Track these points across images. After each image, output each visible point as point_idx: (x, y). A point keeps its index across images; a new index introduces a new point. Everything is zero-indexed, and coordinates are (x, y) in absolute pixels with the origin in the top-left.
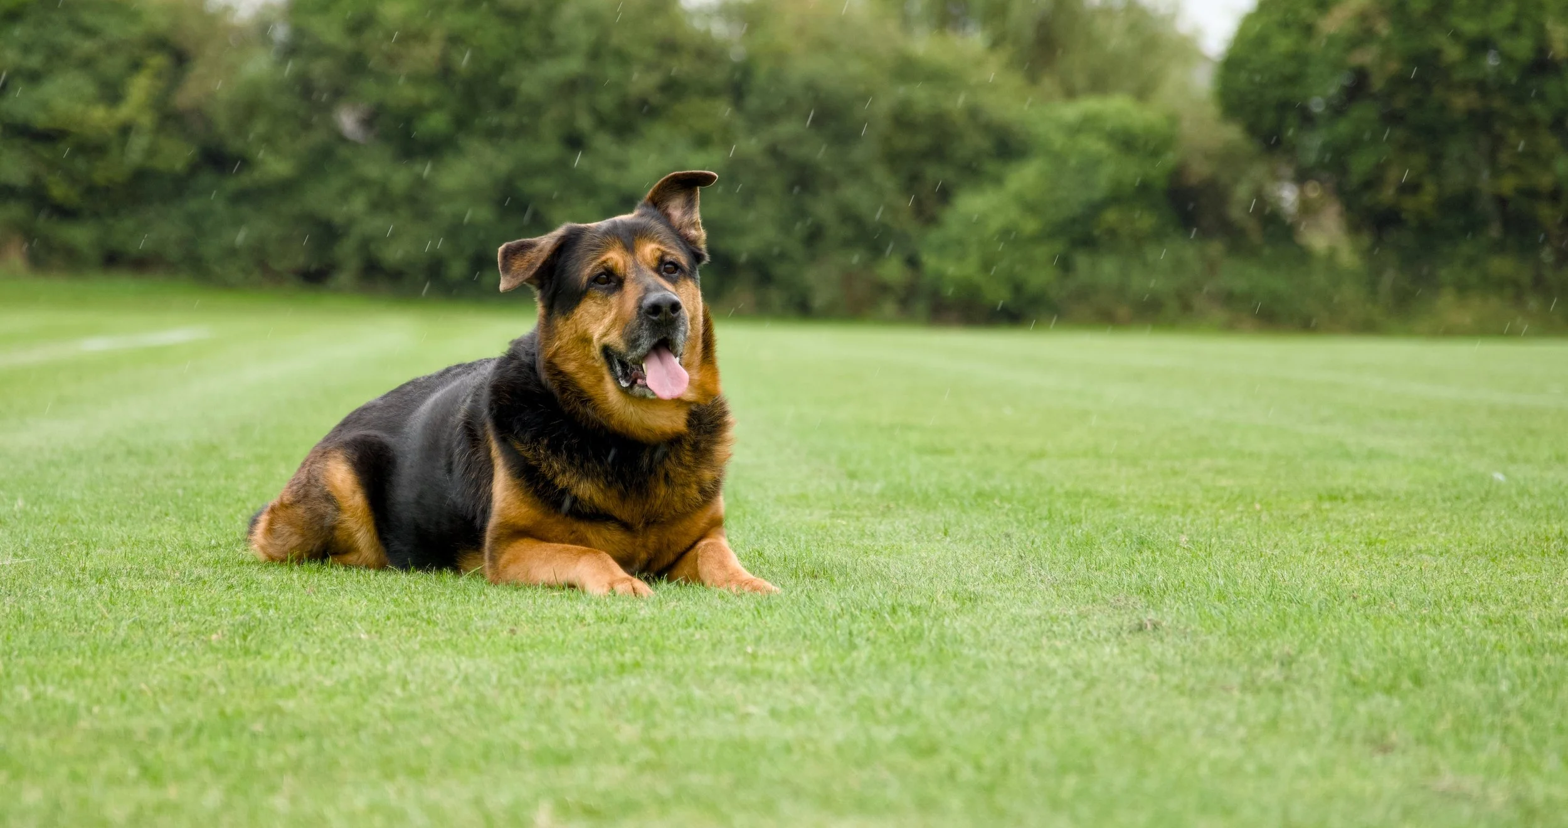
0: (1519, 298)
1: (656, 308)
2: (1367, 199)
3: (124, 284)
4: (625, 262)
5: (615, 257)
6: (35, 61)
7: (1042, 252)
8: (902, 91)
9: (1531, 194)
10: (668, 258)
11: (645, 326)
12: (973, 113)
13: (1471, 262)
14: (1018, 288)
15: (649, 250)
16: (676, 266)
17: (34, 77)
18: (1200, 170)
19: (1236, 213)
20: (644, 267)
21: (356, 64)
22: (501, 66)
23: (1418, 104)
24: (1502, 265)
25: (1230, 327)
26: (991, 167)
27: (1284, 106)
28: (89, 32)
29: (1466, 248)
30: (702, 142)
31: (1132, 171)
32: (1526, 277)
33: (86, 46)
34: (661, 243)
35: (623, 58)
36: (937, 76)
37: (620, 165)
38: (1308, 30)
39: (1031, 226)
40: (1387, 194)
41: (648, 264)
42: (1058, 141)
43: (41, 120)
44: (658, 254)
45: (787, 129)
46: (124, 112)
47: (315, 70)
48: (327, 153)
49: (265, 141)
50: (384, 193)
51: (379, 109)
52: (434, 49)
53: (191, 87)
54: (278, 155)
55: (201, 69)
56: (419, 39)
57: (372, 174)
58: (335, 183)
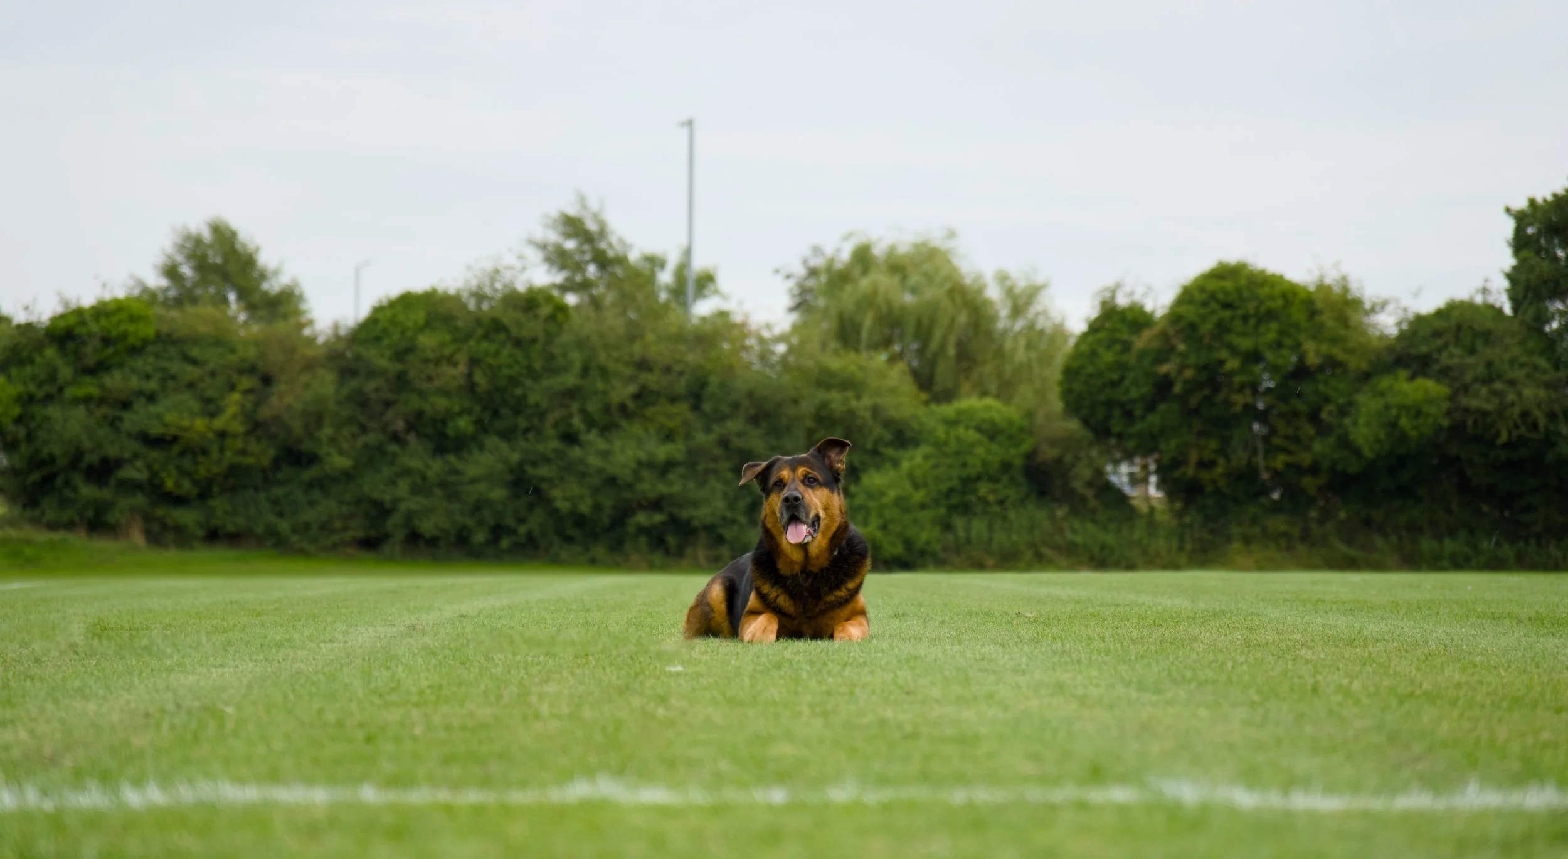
0: (1289, 548)
2: (1177, 474)
3: (219, 552)
4: (789, 476)
5: (785, 473)
6: (152, 385)
7: (927, 515)
8: (821, 395)
9: (1298, 469)
10: (810, 476)
11: (784, 508)
12: (876, 411)
13: (1254, 520)
14: (908, 543)
15: (801, 471)
16: (816, 480)
17: (151, 398)
18: (1049, 453)
19: (1078, 485)
21: (401, 382)
22: (514, 381)
23: (1208, 399)
24: (1278, 523)
25: (1073, 567)
26: (890, 452)
27: (1110, 404)
28: (194, 362)
29: (1252, 510)
30: (668, 436)
31: (996, 453)
32: (1296, 531)
33: (192, 372)
34: (808, 468)
35: (604, 373)
36: (849, 384)
37: (606, 454)
38: (1127, 347)
39: (919, 496)
40: (1190, 471)
41: (799, 478)
42: (941, 432)
43: (156, 430)
44: (804, 473)
45: (733, 426)
46: (219, 423)
47: (370, 386)
48: (380, 449)
49: (333, 440)
50: (424, 478)
51: (420, 414)
52: (462, 368)
53: (274, 401)
54: (341, 453)
55: (282, 387)
56: (451, 361)
57: (415, 463)
58: (387, 471)
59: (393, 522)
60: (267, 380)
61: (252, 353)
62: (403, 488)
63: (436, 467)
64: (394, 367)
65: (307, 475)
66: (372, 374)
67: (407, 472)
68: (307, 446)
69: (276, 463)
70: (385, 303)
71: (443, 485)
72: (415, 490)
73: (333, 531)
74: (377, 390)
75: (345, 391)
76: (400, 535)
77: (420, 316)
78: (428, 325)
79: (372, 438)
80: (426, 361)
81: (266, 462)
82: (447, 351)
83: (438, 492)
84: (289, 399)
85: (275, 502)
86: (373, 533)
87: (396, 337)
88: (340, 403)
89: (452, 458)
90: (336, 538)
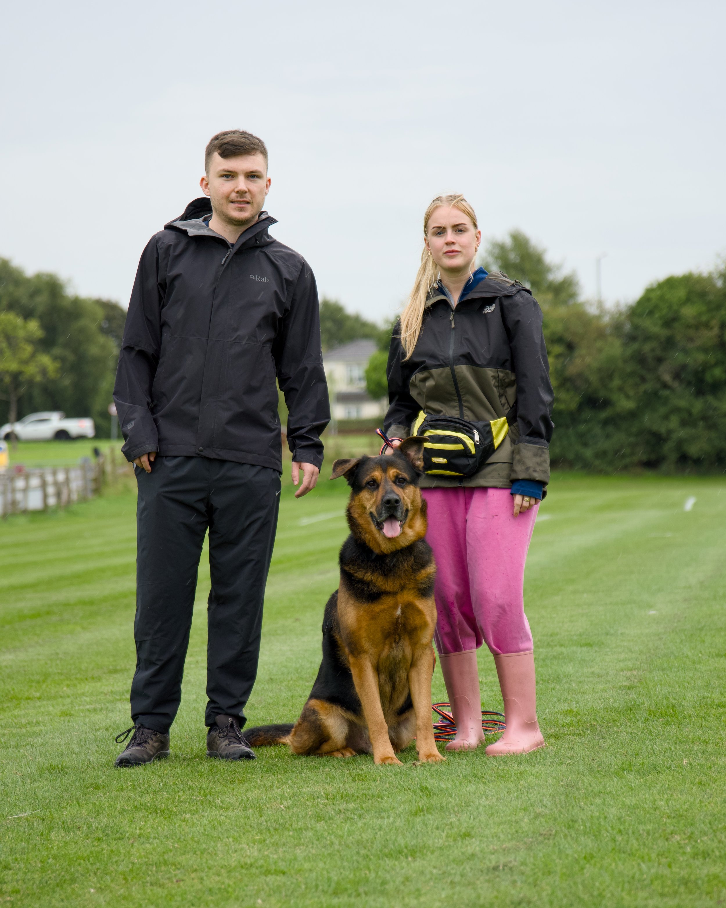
1: (388, 502)
4: (381, 477)
5: (377, 474)
10: (400, 476)
11: (383, 509)
15: (392, 472)
16: (404, 480)
20: (389, 480)
34: (398, 469)
41: (391, 479)
44: (395, 474)
47: (647, 348)
48: (655, 394)
49: (621, 389)
50: (690, 414)
51: (684, 367)
52: (716, 331)
53: (578, 361)
54: (628, 397)
55: (583, 351)
56: (707, 325)
57: (682, 403)
58: (662, 410)
59: (668, 448)
60: (570, 347)
61: (558, 328)
62: (674, 422)
63: (698, 406)
64: (664, 333)
65: (603, 415)
66: (648, 338)
67: (677, 410)
68: (602, 394)
69: (581, 407)
70: (655, 286)
71: (705, 418)
72: (684, 423)
73: (624, 456)
74: (653, 350)
75: (629, 352)
76: (673, 457)
77: (681, 293)
78: (688, 300)
79: (648, 386)
80: (689, 327)
81: (573, 406)
82: (704, 318)
83: (701, 424)
84: (588, 360)
85: (581, 436)
86: (653, 457)
87: (664, 312)
88: (625, 361)
89: (710, 398)
90: (627, 460)
